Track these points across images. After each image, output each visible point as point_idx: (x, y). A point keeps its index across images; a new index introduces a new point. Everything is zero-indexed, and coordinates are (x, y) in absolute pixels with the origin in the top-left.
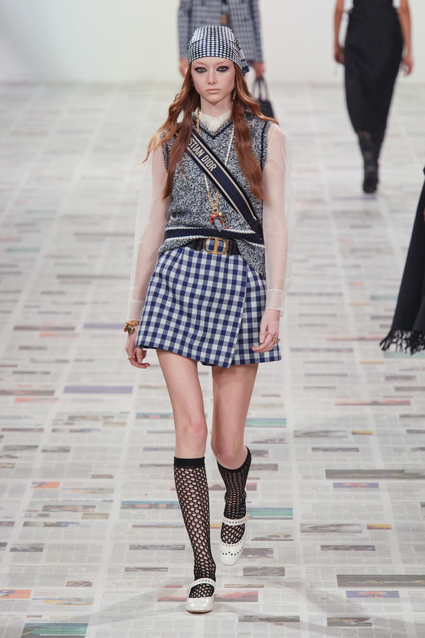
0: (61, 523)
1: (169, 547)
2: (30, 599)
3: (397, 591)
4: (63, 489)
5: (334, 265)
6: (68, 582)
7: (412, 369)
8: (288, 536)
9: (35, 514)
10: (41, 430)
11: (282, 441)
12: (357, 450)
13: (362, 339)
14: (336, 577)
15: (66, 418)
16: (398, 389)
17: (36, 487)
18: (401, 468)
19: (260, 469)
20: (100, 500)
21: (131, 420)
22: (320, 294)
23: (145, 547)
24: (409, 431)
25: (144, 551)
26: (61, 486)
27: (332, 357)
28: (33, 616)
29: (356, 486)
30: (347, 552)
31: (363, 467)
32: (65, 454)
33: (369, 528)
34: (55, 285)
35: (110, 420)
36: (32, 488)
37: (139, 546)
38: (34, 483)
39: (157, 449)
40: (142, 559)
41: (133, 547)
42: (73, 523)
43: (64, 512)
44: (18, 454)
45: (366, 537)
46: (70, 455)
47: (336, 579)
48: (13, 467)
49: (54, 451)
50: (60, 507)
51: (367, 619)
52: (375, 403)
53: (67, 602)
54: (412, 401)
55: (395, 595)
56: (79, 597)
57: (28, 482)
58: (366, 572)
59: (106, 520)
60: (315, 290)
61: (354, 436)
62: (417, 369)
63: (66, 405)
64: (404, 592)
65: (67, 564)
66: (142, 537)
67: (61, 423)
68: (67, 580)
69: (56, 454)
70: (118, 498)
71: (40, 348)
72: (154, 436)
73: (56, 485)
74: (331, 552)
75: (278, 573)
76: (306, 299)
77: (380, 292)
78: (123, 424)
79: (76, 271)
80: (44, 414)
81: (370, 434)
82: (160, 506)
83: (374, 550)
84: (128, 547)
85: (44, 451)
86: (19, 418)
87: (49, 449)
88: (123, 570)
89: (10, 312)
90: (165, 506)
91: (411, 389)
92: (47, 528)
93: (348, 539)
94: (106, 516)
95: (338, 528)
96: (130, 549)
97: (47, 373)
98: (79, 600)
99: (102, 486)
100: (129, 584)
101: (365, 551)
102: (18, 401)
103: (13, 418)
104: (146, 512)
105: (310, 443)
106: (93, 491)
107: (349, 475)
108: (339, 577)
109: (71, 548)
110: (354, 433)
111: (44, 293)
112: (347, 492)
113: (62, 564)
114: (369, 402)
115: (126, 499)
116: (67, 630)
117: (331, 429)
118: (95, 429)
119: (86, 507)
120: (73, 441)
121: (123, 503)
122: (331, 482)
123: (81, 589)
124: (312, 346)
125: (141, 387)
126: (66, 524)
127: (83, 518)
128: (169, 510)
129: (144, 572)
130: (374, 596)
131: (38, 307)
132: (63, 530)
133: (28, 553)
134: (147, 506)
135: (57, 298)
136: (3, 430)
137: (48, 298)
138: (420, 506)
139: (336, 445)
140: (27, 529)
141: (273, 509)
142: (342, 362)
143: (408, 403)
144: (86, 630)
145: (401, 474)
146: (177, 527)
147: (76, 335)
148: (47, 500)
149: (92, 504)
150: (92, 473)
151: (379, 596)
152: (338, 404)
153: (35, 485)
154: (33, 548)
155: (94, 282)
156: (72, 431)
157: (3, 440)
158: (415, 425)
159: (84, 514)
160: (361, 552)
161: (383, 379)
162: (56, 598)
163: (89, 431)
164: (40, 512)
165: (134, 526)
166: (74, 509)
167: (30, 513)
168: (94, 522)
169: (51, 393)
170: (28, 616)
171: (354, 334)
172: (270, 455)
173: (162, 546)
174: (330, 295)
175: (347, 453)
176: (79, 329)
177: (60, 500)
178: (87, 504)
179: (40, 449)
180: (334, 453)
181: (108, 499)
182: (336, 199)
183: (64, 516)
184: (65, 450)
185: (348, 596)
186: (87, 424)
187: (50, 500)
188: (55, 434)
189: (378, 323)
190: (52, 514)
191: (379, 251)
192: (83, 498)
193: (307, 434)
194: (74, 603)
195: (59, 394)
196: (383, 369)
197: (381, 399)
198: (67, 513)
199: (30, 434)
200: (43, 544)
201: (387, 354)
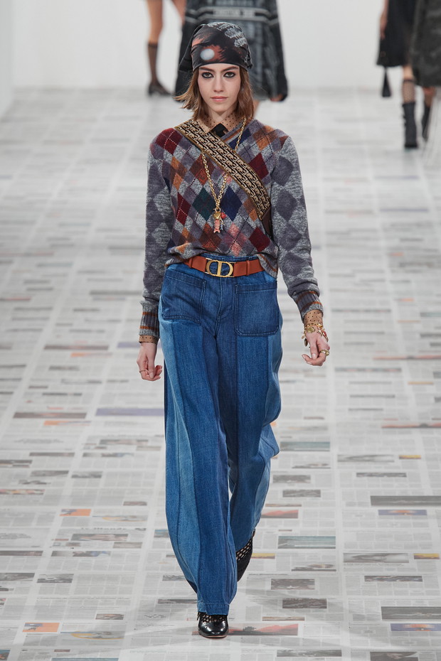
0: (91, 552)
2: (58, 632)
4: (94, 516)
5: (382, 281)
6: (98, 615)
8: (331, 566)
9: (64, 543)
10: (72, 455)
11: (325, 465)
12: (404, 475)
13: (410, 358)
14: (380, 609)
15: (97, 442)
17: (65, 515)
19: (302, 495)
20: (133, 528)
22: (367, 311)
23: (179, 578)
25: (179, 582)
26: (92, 513)
27: (379, 377)
28: (61, 651)
29: (402, 513)
30: (392, 583)
31: (410, 494)
32: (97, 479)
33: (416, 557)
34: (89, 303)
35: (144, 444)
36: (61, 515)
37: (174, 576)
38: (63, 510)
40: (176, 590)
41: (167, 578)
42: (104, 552)
43: (95, 541)
44: (47, 480)
45: (413, 568)
46: (102, 481)
47: (380, 611)
48: (42, 494)
49: (84, 477)
50: (90, 536)
51: (413, 653)
52: (424, 426)
53: (97, 635)
56: (110, 630)
57: (57, 509)
58: (412, 604)
59: (138, 549)
60: (362, 307)
61: (401, 460)
63: (98, 428)
65: (97, 596)
66: (176, 568)
67: (93, 447)
68: (97, 612)
69: (87, 480)
70: (151, 526)
71: (71, 368)
73: (87, 512)
74: (375, 583)
75: (320, 605)
76: (352, 316)
77: (431, 309)
78: (158, 448)
79: (111, 287)
80: (75, 437)
81: (418, 458)
83: (421, 580)
84: (161, 579)
85: (74, 476)
86: (49, 442)
87: (79, 475)
88: (156, 602)
89: (40, 330)
92: (77, 558)
93: (393, 570)
94: (139, 545)
95: (383, 558)
96: (164, 580)
97: (80, 395)
98: (109, 633)
99: (135, 514)
100: (163, 616)
101: (411, 582)
102: (47, 424)
103: (42, 441)
105: (354, 468)
106: (126, 519)
107: (396, 502)
108: (384, 609)
109: (101, 578)
110: (401, 458)
111: (76, 310)
112: (393, 520)
114: (418, 424)
115: (160, 527)
117: (377, 452)
118: (128, 454)
119: (117, 536)
120: (105, 466)
121: (157, 531)
122: (376, 509)
123: (111, 621)
124: (359, 365)
126: (97, 554)
127: (114, 547)
129: (178, 604)
130: (420, 629)
131: (71, 325)
132: (93, 560)
133: (56, 584)
135: (90, 315)
136: (32, 454)
137: (80, 315)
139: (383, 470)
140: (55, 558)
141: (314, 537)
142: (390, 383)
147: (110, 354)
148: (77, 529)
149: (125, 532)
150: (124, 500)
151: (426, 629)
152: (384, 427)
153: (65, 513)
154: (61, 579)
155: (129, 298)
156: (104, 455)
157: (31, 465)
159: (116, 543)
160: (408, 583)
161: (432, 400)
162: (86, 631)
163: (122, 455)
164: (70, 541)
165: (169, 556)
166: (105, 538)
167: (59, 541)
168: (127, 552)
169: (83, 415)
170: (55, 651)
171: (403, 352)
172: (313, 480)
174: (377, 311)
175: (394, 478)
176: (113, 348)
177: (90, 528)
178: (119, 532)
179: (70, 474)
180: (380, 478)
181: (141, 527)
182: (385, 210)
183: (95, 546)
184: (97, 476)
185: (393, 630)
186: (120, 449)
187: (79, 528)
188: (86, 459)
189: (427, 341)
190: (82, 543)
191: (430, 265)
192: (114, 527)
193: (351, 459)
194: (104, 636)
195: (91, 416)
196: (433, 390)
197: (431, 422)
198: (98, 542)
199: (59, 459)
200: (72, 575)
201: (437, 374)
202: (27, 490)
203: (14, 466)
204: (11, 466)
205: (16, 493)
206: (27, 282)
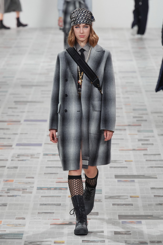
0: (14, 195)
1: (54, 204)
2: (2, 224)
3: (141, 221)
4: (15, 182)
5: (119, 97)
6: (16, 218)
7: (148, 137)
8: (100, 200)
9: (4, 192)
10: (7, 160)
12: (127, 167)
13: (129, 125)
14: (118, 216)
15: (16, 155)
16: (143, 144)
18: (143, 174)
20: (29, 186)
21: (41, 156)
23: (46, 205)
24: (146, 160)
25: (45, 206)
26: (14, 181)
27: (118, 132)
28: (3, 231)
29: (126, 181)
30: (122, 206)
31: (129, 174)
32: (16, 169)
33: (131, 197)
34: (13, 105)
35: (33, 156)
36: (3, 182)
37: (44, 204)
38: (4, 180)
39: (51, 167)
40: (45, 209)
41: (41, 205)
42: (18, 195)
43: (15, 191)
45: (130, 201)
46: (18, 169)
47: (118, 217)
49: (12, 168)
50: (14, 189)
51: (129, 232)
52: (134, 150)
53: (16, 225)
54: (148, 149)
55: (140, 223)
56: (20, 223)
57: (2, 180)
58: (129, 214)
59: (31, 194)
62: (150, 137)
63: (16, 150)
64: (143, 221)
65: (16, 211)
66: (44, 201)
67: (15, 157)
68: (16, 217)
69: (12, 169)
71: (7, 129)
72: (50, 162)
73: (12, 181)
74: (116, 206)
75: (95, 214)
77: (137, 108)
78: (38, 158)
79: (22, 99)
80: (9, 154)
81: (132, 161)
82: (51, 189)
83: (133, 205)
85: (8, 168)
87: (10, 167)
88: (37, 213)
90: (53, 189)
91: (147, 144)
92: (9, 197)
93: (122, 201)
95: (119, 197)
96: (40, 205)
97: (10, 138)
98: (20, 224)
99: (30, 181)
100: (39, 218)
101: (129, 206)
104: (46, 191)
106: (26, 183)
107: (123, 177)
108: (119, 216)
109: (17, 205)
110: (126, 161)
111: (9, 108)
112: (123, 184)
113: (14, 211)
114: (132, 149)
115: (39, 186)
116: (15, 236)
117: (117, 159)
118: (28, 160)
119: (23, 189)
120: (19, 164)
121: (37, 188)
122: (116, 180)
123: (21, 220)
125: (45, 144)
126: (16, 196)
127: (22, 193)
128: (55, 190)
129: (45, 214)
130: (132, 223)
131: (7, 113)
132: (14, 198)
133: (1, 207)
134: (47, 189)
135: (14, 110)
137: (10, 110)
138: (150, 189)
139: (119, 165)
140: (1, 197)
142: (122, 134)
143: (146, 150)
144: (22, 236)
145: (143, 177)
146: (58, 197)
147: (21, 124)
148: (9, 187)
149: (26, 188)
150: (26, 176)
151: (134, 223)
152: (120, 150)
153: (4, 181)
154: (3, 205)
155: (28, 104)
156: (19, 160)
158: (148, 158)
160: (128, 206)
161: (137, 140)
162: (12, 224)
163: (25, 160)
164: (6, 191)
165: (42, 197)
166: (19, 190)
167: (2, 191)
168: (27, 195)
170: (1, 231)
171: (127, 124)
173: (52, 204)
174: (118, 108)
175: (123, 169)
176: (22, 122)
177: (14, 187)
178: (24, 188)
179: (6, 167)
180: (118, 169)
181: (32, 186)
182: (120, 72)
183: (15, 193)
185: (122, 223)
186: (24, 158)
187: (10, 186)
188: (12, 162)
189: (135, 119)
190: (11, 192)
191: (136, 92)
192: (22, 186)
194: (18, 226)
195: (14, 146)
196: (137, 137)
197: (136, 148)
198: (16, 191)
199: (3, 162)
200: (7, 203)
201: (139, 131)
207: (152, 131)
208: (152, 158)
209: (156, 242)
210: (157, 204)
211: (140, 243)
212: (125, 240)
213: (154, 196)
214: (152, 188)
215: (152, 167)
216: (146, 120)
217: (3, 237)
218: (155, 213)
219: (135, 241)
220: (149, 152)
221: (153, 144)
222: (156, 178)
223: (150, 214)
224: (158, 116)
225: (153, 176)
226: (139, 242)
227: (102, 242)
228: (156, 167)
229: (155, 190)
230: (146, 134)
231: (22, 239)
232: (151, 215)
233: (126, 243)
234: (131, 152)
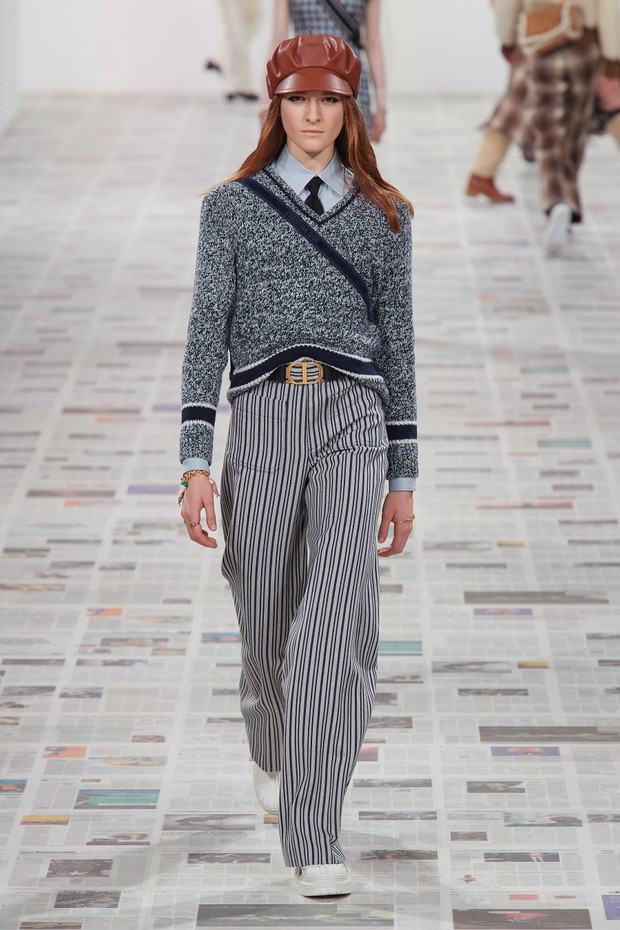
0: (125, 660)
2: (86, 758)
3: (557, 748)
4: (127, 617)
5: (473, 329)
6: (134, 737)
7: (574, 462)
8: (417, 677)
9: (90, 650)
10: (98, 542)
11: (407, 554)
12: (504, 566)
13: (509, 424)
14: (478, 729)
15: (130, 526)
16: (556, 488)
17: (92, 615)
18: (560, 589)
20: (175, 631)
22: (456, 367)
23: (232, 692)
24: (571, 542)
25: (232, 696)
26: (124, 613)
27: (471, 446)
28: (89, 781)
29: (502, 612)
30: (492, 697)
31: (512, 589)
32: (130, 572)
33: (521, 666)
34: (115, 356)
36: (88, 615)
37: (225, 690)
38: (90, 610)
40: (230, 706)
41: (217, 692)
42: (140, 661)
43: (128, 647)
44: (69, 572)
45: (517, 679)
46: (136, 574)
47: (478, 732)
48: (63, 590)
49: (114, 569)
50: (123, 641)
51: (518, 783)
52: (527, 506)
53: (133, 762)
54: (575, 503)
55: (555, 752)
56: (149, 755)
57: (82, 608)
58: (517, 723)
59: (181, 658)
60: (449, 362)
61: (500, 548)
62: (581, 462)
63: (129, 509)
64: (565, 747)
65: (133, 714)
66: (229, 678)
67: (124, 532)
68: (133, 733)
69: (118, 573)
70: (197, 628)
71: (97, 437)
73: (118, 612)
74: (471, 698)
75: (403, 724)
76: (438, 373)
77: (533, 363)
79: (143, 337)
80: (103, 520)
81: (520, 545)
83: (527, 694)
84: (210, 693)
85: (103, 568)
86: (70, 526)
87: (108, 566)
88: (204, 721)
89: (55, 390)
91: (573, 487)
92: (107, 668)
93: (492, 681)
94: (182, 652)
95: (480, 667)
96: (213, 694)
97: (105, 469)
98: (148, 759)
99: (177, 614)
100: (213, 739)
101: (515, 697)
102: (69, 504)
103: (62, 526)
104: (234, 646)
105: (443, 558)
106: (166, 620)
107: (494, 599)
108: (483, 730)
109: (137, 692)
110: (500, 545)
112: (492, 621)
113: (127, 714)
114: (520, 504)
115: (208, 631)
116: (133, 798)
117: (470, 539)
118: (168, 541)
119: (156, 641)
120: (139, 556)
121: (204, 635)
122: (470, 608)
123: (150, 745)
124: (446, 432)
126: (131, 663)
127: (153, 654)
129: (231, 723)
130: (527, 753)
131: (93, 383)
132: (127, 670)
133: (82, 700)
135: (117, 372)
136: (50, 541)
137: (106, 372)
138: (585, 639)
139: (477, 559)
140: (81, 668)
141: (397, 642)
142: (483, 454)
143: (569, 506)
144: (157, 798)
145: (562, 597)
147: (143, 420)
148: (107, 632)
149: (165, 637)
150: (164, 597)
151: (534, 754)
152: (479, 508)
153: (91, 613)
154: (88, 694)
155: (166, 352)
156: (138, 543)
157: (49, 555)
158: (578, 533)
159: (154, 650)
160: (511, 697)
161: (537, 474)
162: (120, 756)
163: (159, 542)
164: (98, 647)
165: (218, 665)
166: (141, 643)
167: (85, 648)
168: (168, 660)
169: (111, 494)
170: (83, 781)
171: (501, 417)
174: (468, 366)
175: (491, 570)
176: (146, 412)
177: (123, 631)
178: (158, 636)
179: (97, 566)
180: (475, 571)
181: (186, 630)
182: (475, 242)
183: (129, 653)
184: (130, 567)
185: (493, 754)
186: (157, 535)
187: (109, 631)
188: (117, 547)
189: (530, 403)
190: (113, 649)
191: (531, 310)
192: (152, 630)
193: (440, 546)
194: (142, 763)
195: (121, 495)
196: (537, 462)
197: (535, 501)
198: (133, 648)
199: (83, 547)
200: (101, 688)
201: (542, 443)
202: (45, 585)
203: (29, 556)
204: (23, 555)
205: (31, 589)
206: (40, 331)
207: (586, 443)
208: (591, 533)
209: (611, 818)
210: (612, 690)
211: (554, 822)
212: (503, 809)
213: (600, 661)
214: (593, 637)
215: (589, 565)
216: (565, 407)
217: (92, 800)
218: (602, 719)
219: (538, 815)
220: (577, 514)
221: (590, 487)
222: (606, 602)
223: (585, 725)
224: (608, 393)
225: (593, 596)
226: (553, 819)
227: (427, 819)
228: (603, 565)
229: (602, 641)
230: (568, 453)
231: (154, 807)
232: (592, 725)
233: (508, 823)
234: (518, 514)
